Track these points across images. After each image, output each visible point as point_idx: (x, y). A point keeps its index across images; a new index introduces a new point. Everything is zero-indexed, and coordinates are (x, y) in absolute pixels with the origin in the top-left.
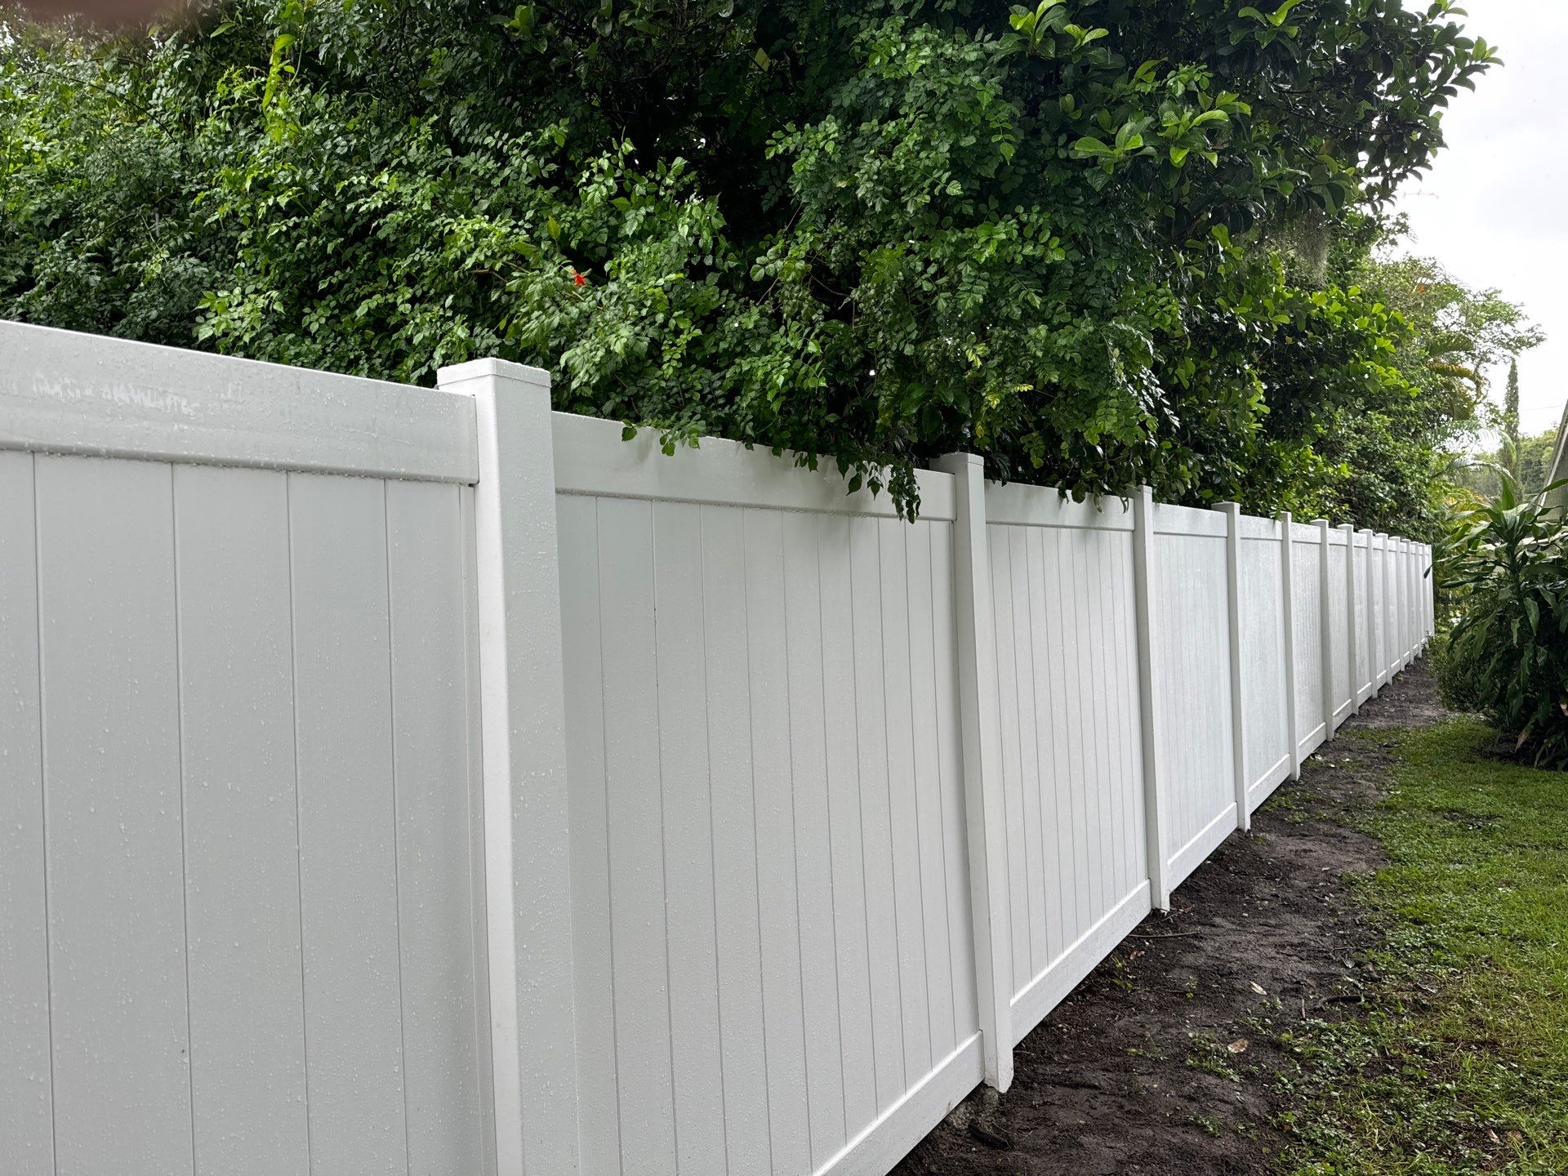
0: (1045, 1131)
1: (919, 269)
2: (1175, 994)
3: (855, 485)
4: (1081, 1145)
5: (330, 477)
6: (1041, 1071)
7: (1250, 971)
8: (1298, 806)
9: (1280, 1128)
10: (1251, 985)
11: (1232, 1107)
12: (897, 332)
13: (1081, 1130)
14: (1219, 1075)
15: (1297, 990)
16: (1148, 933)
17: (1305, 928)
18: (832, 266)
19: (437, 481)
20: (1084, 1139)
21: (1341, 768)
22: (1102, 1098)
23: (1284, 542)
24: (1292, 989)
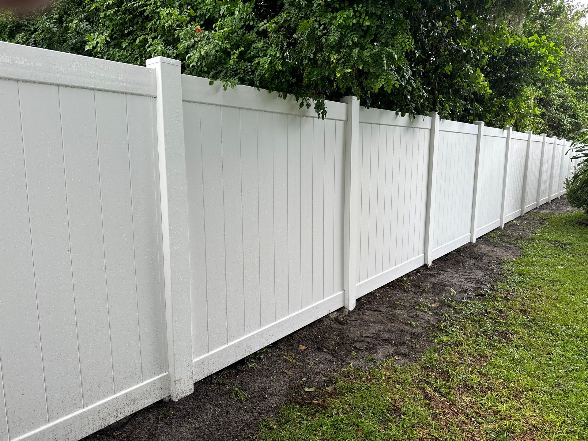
0: (359, 321)
1: (317, 27)
2: (422, 289)
3: (302, 105)
4: (369, 326)
5: (107, 92)
6: (366, 306)
7: (452, 285)
8: (498, 237)
9: (438, 327)
10: (450, 289)
11: (425, 321)
12: (309, 50)
13: (371, 322)
14: (425, 312)
15: (465, 291)
16: (420, 271)
17: (479, 274)
18: (292, 25)
19: (143, 95)
20: (371, 324)
21: (521, 225)
22: (383, 315)
23: (508, 139)
24: (464, 291)
